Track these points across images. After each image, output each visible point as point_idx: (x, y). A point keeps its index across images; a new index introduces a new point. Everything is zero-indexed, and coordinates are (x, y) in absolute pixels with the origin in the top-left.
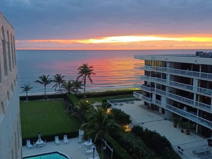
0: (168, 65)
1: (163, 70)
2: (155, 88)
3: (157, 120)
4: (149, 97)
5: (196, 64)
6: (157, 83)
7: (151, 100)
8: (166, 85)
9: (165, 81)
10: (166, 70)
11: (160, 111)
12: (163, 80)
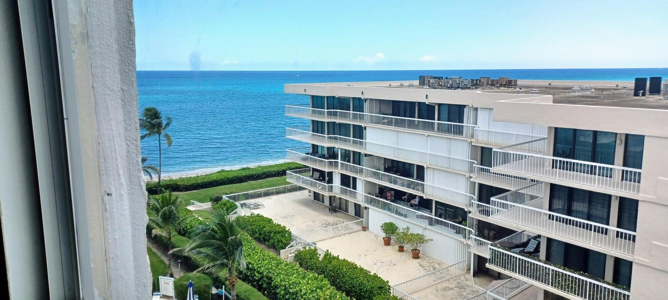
0: (366, 105)
1: (355, 117)
2: (339, 161)
3: (347, 232)
4: (323, 180)
5: (427, 103)
6: (342, 149)
7: (331, 189)
8: (363, 151)
9: (361, 143)
10: (361, 118)
11: (352, 210)
12: (354, 142)
